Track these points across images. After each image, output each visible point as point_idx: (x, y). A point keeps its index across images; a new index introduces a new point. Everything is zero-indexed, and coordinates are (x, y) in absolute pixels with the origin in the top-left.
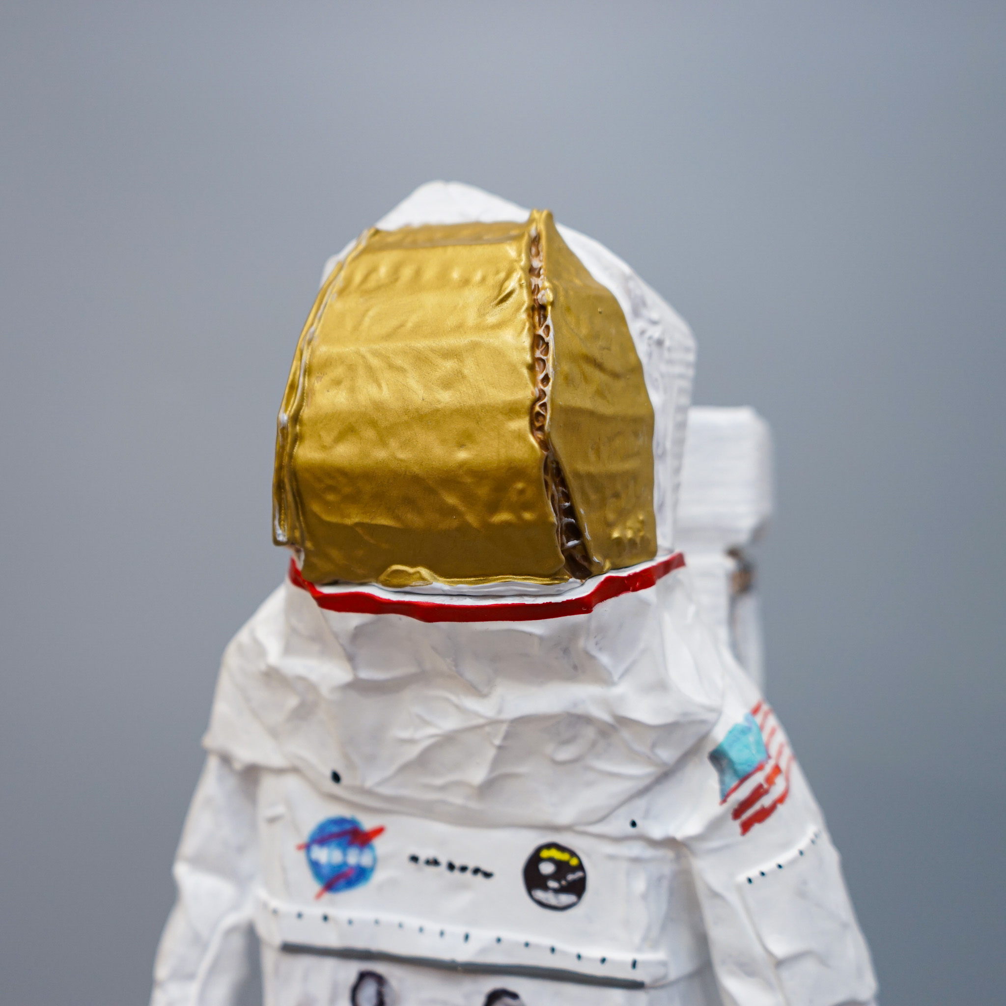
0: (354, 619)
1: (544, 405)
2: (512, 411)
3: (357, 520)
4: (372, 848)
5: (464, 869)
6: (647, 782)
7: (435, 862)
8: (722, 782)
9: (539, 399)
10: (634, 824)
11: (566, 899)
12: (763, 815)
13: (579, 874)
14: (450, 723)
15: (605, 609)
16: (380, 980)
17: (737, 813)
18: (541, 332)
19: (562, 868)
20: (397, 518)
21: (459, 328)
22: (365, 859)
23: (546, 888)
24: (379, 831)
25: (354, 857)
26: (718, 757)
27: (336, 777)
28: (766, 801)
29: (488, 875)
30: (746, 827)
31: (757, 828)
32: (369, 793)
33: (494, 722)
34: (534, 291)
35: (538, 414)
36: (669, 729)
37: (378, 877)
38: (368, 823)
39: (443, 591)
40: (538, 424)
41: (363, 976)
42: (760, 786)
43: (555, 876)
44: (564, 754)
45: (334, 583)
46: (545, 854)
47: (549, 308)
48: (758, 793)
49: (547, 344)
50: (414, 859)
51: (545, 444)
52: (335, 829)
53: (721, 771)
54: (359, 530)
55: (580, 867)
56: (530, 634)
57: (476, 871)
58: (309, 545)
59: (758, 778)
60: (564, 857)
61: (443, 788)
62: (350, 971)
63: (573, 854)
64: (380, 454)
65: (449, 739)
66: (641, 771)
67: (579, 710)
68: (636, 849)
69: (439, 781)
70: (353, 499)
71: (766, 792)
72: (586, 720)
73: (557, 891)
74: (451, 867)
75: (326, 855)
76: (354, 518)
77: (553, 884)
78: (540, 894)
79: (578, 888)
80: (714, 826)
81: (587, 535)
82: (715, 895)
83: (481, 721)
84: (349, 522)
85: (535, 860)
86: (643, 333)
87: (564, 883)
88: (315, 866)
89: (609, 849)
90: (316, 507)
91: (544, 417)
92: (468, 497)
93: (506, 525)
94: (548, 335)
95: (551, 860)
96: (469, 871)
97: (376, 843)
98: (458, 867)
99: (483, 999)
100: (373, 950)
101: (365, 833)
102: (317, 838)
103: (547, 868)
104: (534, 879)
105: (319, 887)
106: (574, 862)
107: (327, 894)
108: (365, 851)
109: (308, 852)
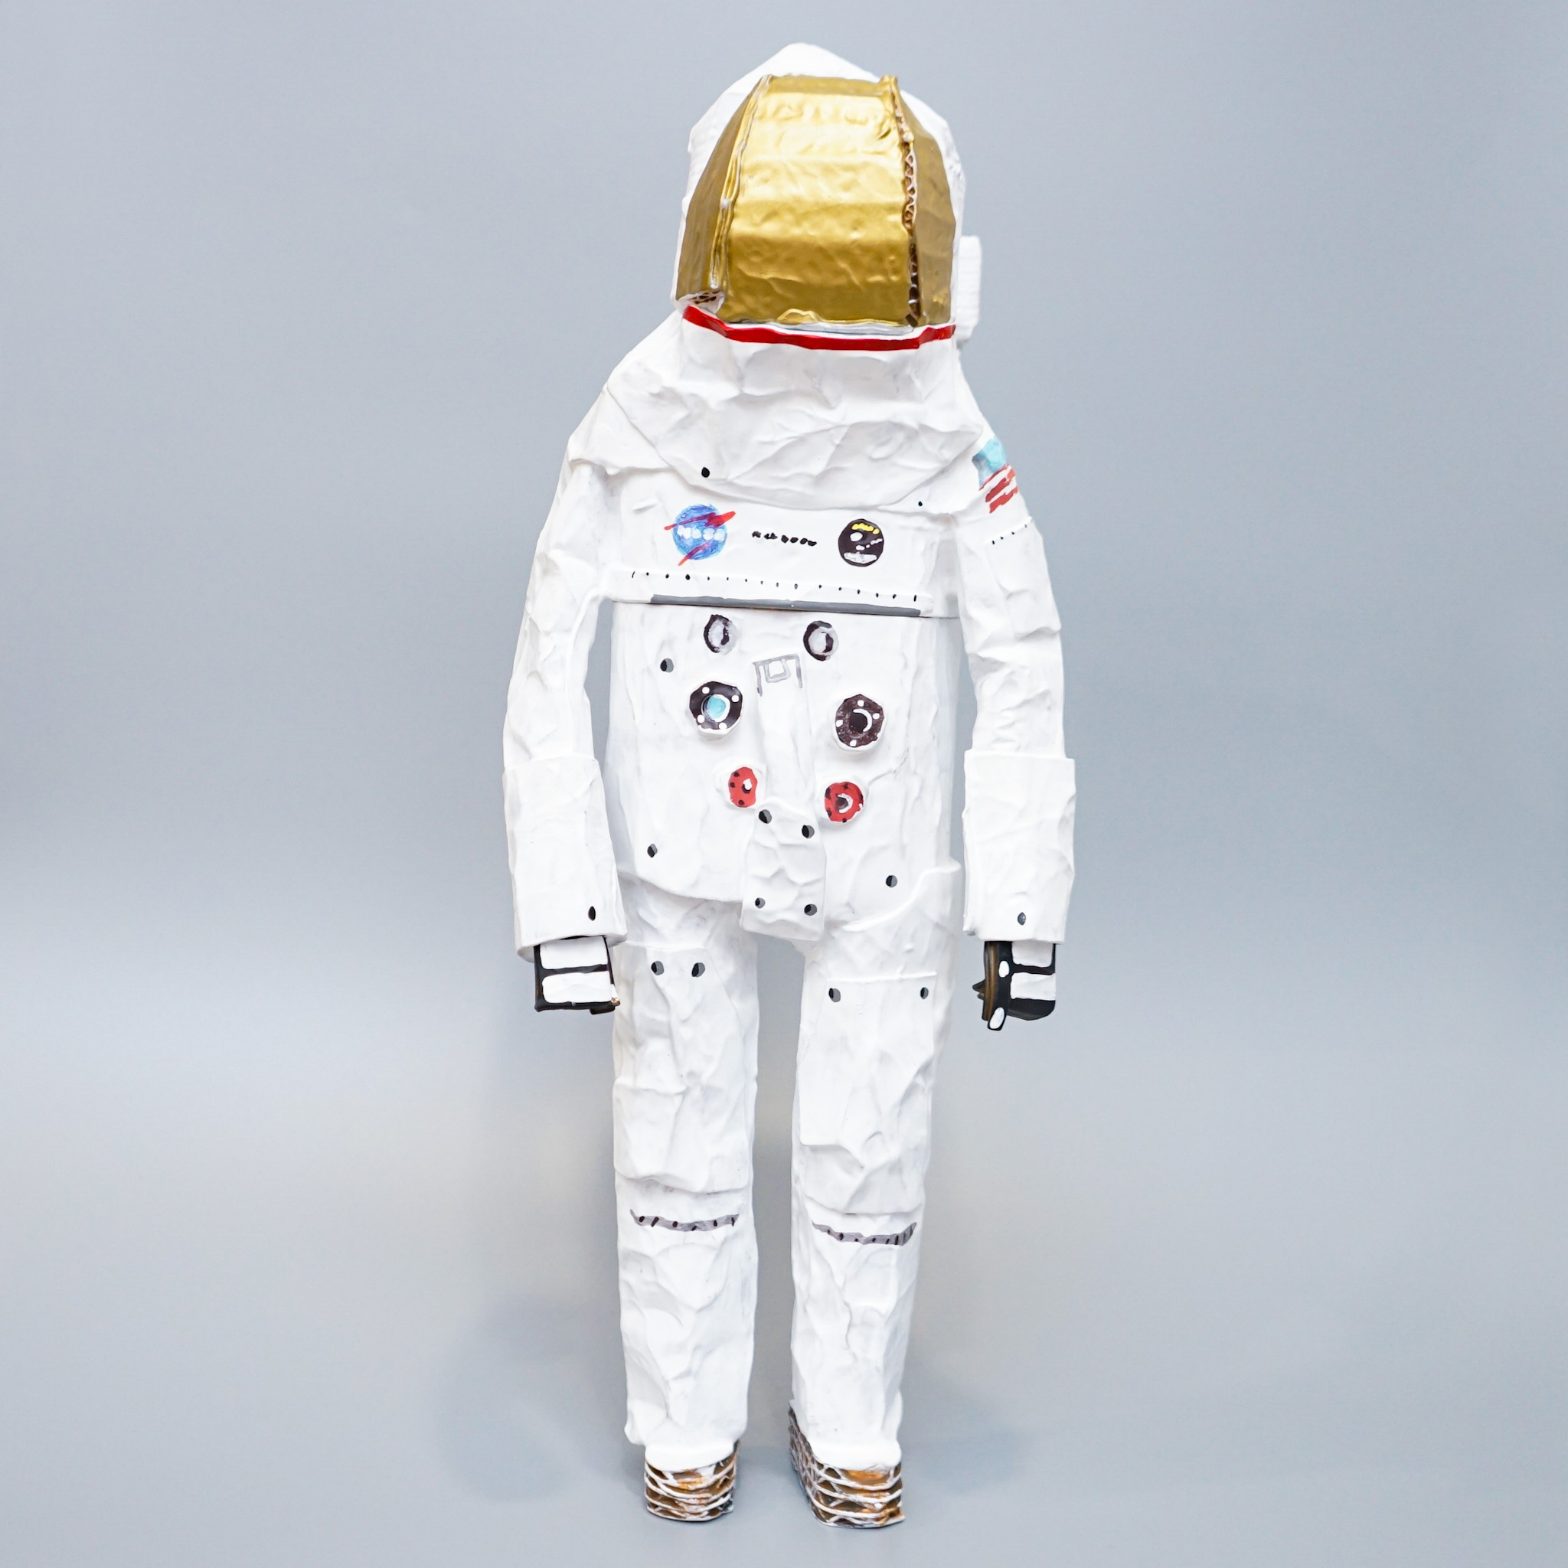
0: (755, 347)
1: (912, 207)
2: (891, 209)
3: (771, 276)
4: (723, 528)
5: (794, 540)
6: (933, 474)
7: (773, 536)
8: (980, 476)
9: (908, 203)
10: (920, 504)
11: (868, 558)
12: (1005, 499)
13: (880, 540)
14: (804, 427)
15: (925, 347)
16: (726, 621)
17: (989, 497)
18: (907, 159)
19: (866, 535)
20: (801, 276)
21: (853, 151)
22: (719, 537)
23: (854, 551)
24: (731, 515)
25: (709, 534)
26: (978, 459)
27: (706, 473)
28: (1007, 490)
29: (812, 544)
30: (993, 507)
31: (1000, 508)
32: (730, 484)
33: (839, 426)
34: (901, 132)
35: (908, 212)
36: (953, 435)
37: (725, 550)
38: (721, 510)
39: (825, 328)
40: (907, 219)
41: (714, 618)
42: (1004, 480)
43: (862, 542)
44: (879, 453)
45: (740, 322)
46: (855, 527)
47: (911, 145)
48: (1003, 484)
49: (912, 168)
50: (756, 534)
51: (911, 232)
52: (697, 515)
53: (980, 469)
54: (772, 283)
55: (880, 535)
56: (878, 361)
57: (803, 541)
58: (730, 292)
59: (1003, 475)
60: (870, 529)
61: (786, 479)
62: (708, 613)
63: (876, 527)
65: (801, 440)
66: (931, 467)
67: (897, 420)
68: (920, 522)
69: (785, 474)
70: (770, 261)
71: (1008, 484)
72: (899, 427)
73: (862, 552)
74: (785, 539)
75: (691, 533)
76: (769, 274)
77: (860, 548)
78: (848, 556)
79: (877, 550)
80: (974, 505)
81: (922, 296)
82: (970, 552)
83: (829, 426)
84: (766, 277)
85: (848, 531)
87: (868, 546)
88: (679, 540)
89: (901, 521)
90: (742, 266)
91: (912, 215)
92: (855, 264)
93: (878, 284)
94: (912, 161)
95: (859, 531)
96: (799, 541)
97: (727, 524)
98: (790, 538)
99: (805, 630)
100: (725, 598)
101: (720, 517)
102: (682, 520)
103: (856, 537)
104: (845, 544)
105: (682, 556)
106: (876, 532)
107: (689, 560)
108: (719, 530)
109: (675, 531)
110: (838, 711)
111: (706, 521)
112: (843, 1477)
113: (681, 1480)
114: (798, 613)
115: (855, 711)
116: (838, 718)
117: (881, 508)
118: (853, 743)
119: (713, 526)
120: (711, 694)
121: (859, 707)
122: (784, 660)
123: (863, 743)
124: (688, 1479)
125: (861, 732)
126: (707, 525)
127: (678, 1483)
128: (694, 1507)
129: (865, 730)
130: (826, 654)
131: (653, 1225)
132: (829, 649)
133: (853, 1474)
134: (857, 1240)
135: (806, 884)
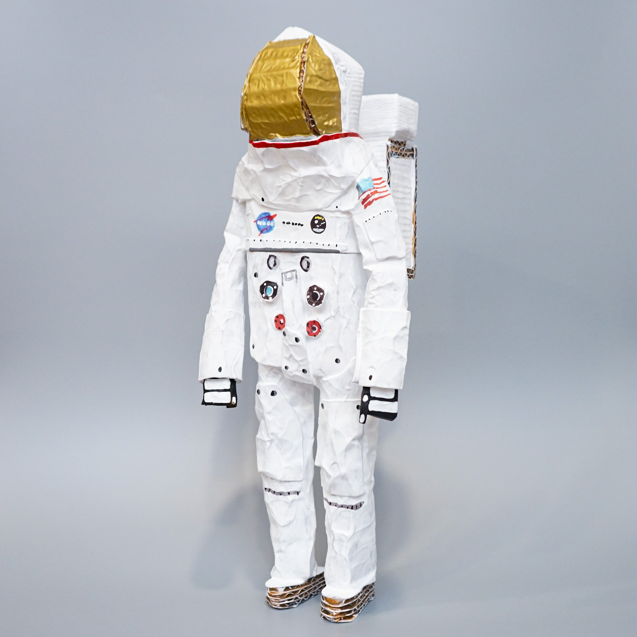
0: (262, 149)
1: (301, 88)
2: (294, 89)
3: (260, 121)
4: (273, 221)
5: (296, 224)
6: (339, 195)
7: (289, 223)
8: (359, 194)
9: (300, 86)
10: (337, 207)
11: (321, 230)
12: (370, 203)
13: (325, 223)
14: (289, 179)
15: (322, 144)
16: (275, 257)
17: (363, 203)
18: (303, 69)
19: (320, 221)
20: (269, 120)
21: (284, 68)
22: (272, 224)
23: (316, 227)
24: (275, 215)
25: (269, 223)
26: (358, 187)
27: (263, 200)
28: (370, 199)
29: (302, 225)
30: (365, 207)
31: (368, 207)
32: (271, 203)
33: (299, 178)
34: (302, 58)
35: (300, 90)
36: (344, 178)
37: (275, 229)
38: (272, 214)
39: (282, 140)
40: (300, 93)
41: (270, 256)
42: (369, 195)
43: (318, 224)
44: (318, 188)
45: (258, 140)
46: (316, 218)
47: (306, 62)
48: (368, 197)
49: (304, 72)
50: (284, 223)
51: (301, 98)
52: (264, 216)
53: (359, 191)
54: (261, 124)
55: (324, 221)
56: (303, 151)
57: (299, 224)
58: (250, 129)
59: (368, 193)
60: (321, 218)
61: (289, 200)
62: (267, 255)
63: (323, 217)
64: (264, 103)
65: (289, 185)
66: (338, 192)
67: (320, 174)
68: (338, 214)
69: (288, 198)
70: (260, 116)
71: (371, 197)
72: (322, 176)
73: (318, 228)
74: (293, 224)
75: (262, 223)
76: (259, 121)
77: (318, 226)
78: (314, 229)
79: (324, 227)
80: (357, 206)
81: (316, 123)
82: (358, 226)
83: (296, 178)
84: (258, 122)
85: (314, 220)
86: (338, 69)
87: (320, 225)
88: (258, 226)
89: (332, 215)
90: (251, 119)
91: (301, 91)
92: (285, 114)
93: (294, 120)
94: (304, 69)
95: (317, 219)
96: (297, 225)
97: (275, 219)
98: (295, 224)
99: (300, 260)
100: (273, 248)
101: (272, 216)
102: (259, 218)
103: (316, 222)
104: (313, 225)
105: (259, 232)
106: (323, 219)
107: (261, 234)
108: (272, 221)
109: (257, 223)
110: (308, 292)
111: (267, 218)
112: (325, 600)
113: (271, 591)
114: (298, 253)
115: (314, 292)
116: (308, 295)
117: (323, 209)
118: (314, 305)
119: (270, 220)
121: (315, 290)
122: (292, 272)
123: (317, 304)
124: (273, 591)
125: (316, 300)
126: (268, 220)
127: (270, 592)
128: (274, 602)
129: (318, 299)
130: (308, 269)
131: (269, 492)
132: (308, 267)
133: (328, 599)
134: (336, 506)
135: (301, 361)
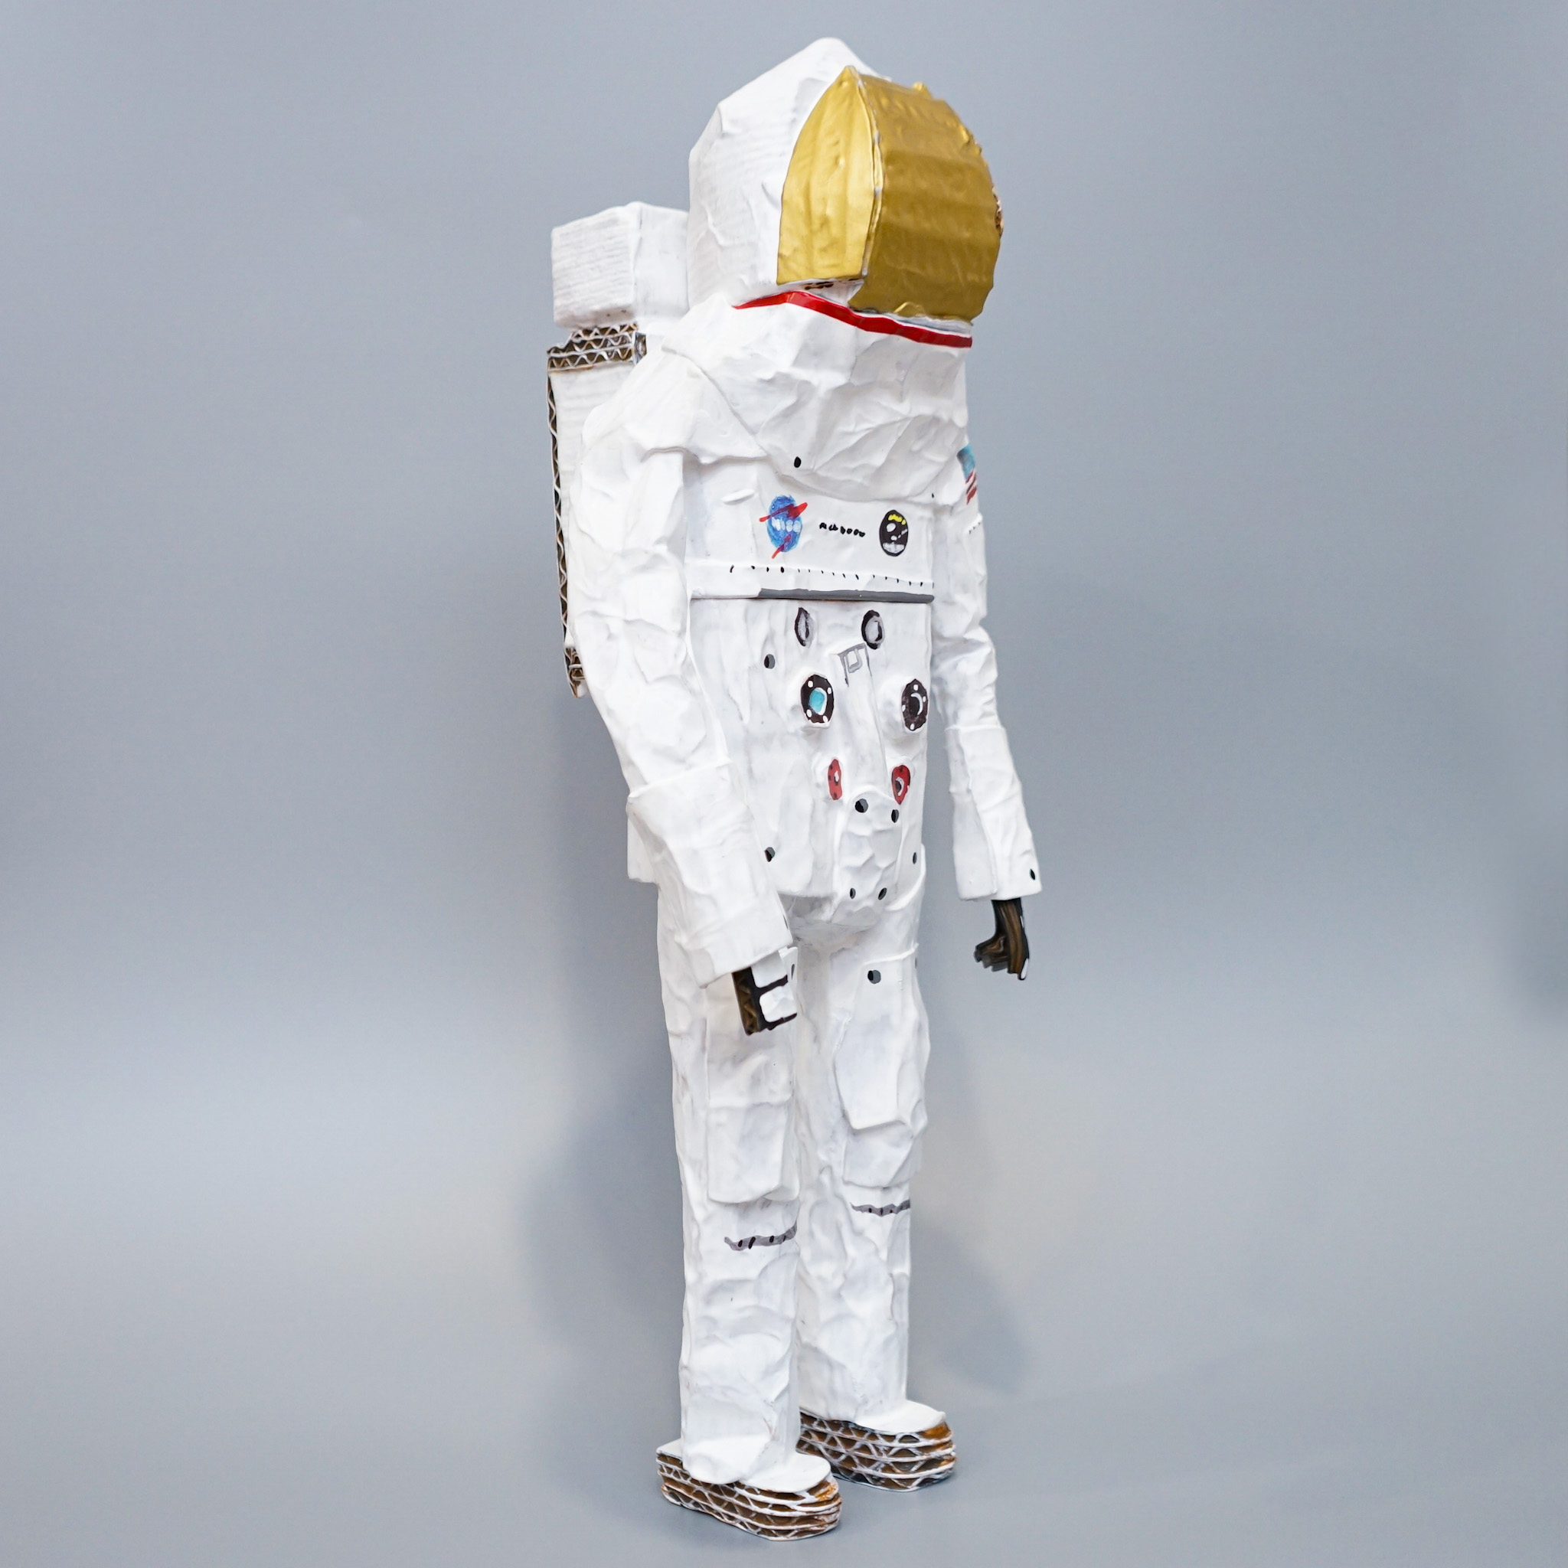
0: (874, 337)
3: (903, 266)
4: (799, 520)
5: (849, 531)
6: (941, 468)
7: (834, 527)
8: (965, 470)
10: (933, 496)
11: (900, 547)
13: (906, 530)
14: (879, 420)
16: (807, 614)
17: (968, 490)
19: (897, 525)
20: (924, 269)
22: (796, 528)
23: (890, 542)
24: (804, 506)
25: (791, 526)
27: (798, 462)
29: (862, 535)
30: (969, 501)
32: (812, 475)
33: (906, 419)
37: (802, 541)
38: (797, 501)
39: (927, 322)
41: (799, 612)
43: (895, 533)
44: (917, 446)
45: (868, 312)
46: (891, 518)
50: (823, 526)
52: (781, 506)
55: (906, 526)
56: (953, 357)
57: (856, 532)
60: (899, 519)
61: (853, 471)
62: (795, 606)
63: (904, 518)
67: (938, 414)
73: (894, 542)
74: (843, 530)
75: (779, 525)
77: (894, 538)
78: (886, 546)
79: (903, 541)
84: (899, 267)
85: (886, 522)
87: (899, 536)
88: (773, 533)
89: (920, 512)
90: (885, 255)
92: (963, 263)
93: (973, 283)
95: (893, 521)
96: (853, 532)
97: (802, 515)
98: (846, 530)
99: (862, 619)
100: (810, 590)
101: (796, 508)
102: (773, 512)
103: (891, 528)
104: (885, 537)
105: (774, 549)
106: (904, 523)
107: (781, 553)
108: (796, 521)
109: (770, 522)
111: (787, 512)
113: (817, 1494)
114: (857, 604)
115: (913, 695)
117: (909, 499)
118: (912, 727)
119: (791, 517)
120: (814, 687)
121: (914, 692)
122: (856, 650)
123: (918, 725)
124: (822, 1491)
125: (916, 716)
126: (788, 516)
127: (816, 1497)
128: (833, 1515)
129: (919, 713)
130: (877, 642)
132: (880, 637)
134: (891, 1212)
135: (887, 868)
